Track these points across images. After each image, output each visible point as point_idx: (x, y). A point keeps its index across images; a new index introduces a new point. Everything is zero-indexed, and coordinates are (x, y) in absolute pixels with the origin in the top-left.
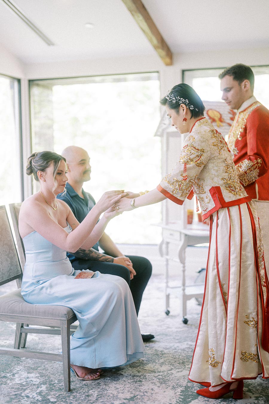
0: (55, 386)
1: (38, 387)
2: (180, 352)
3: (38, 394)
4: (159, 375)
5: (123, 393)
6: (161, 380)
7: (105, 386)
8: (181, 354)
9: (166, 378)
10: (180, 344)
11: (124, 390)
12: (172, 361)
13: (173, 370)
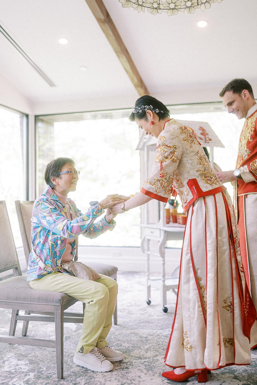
0: (43, 374)
1: (26, 375)
2: (163, 339)
3: (25, 382)
4: (145, 362)
5: (110, 381)
6: (147, 367)
7: (92, 373)
8: (165, 340)
9: (152, 365)
10: (163, 331)
11: (111, 377)
12: (156, 347)
13: (158, 356)
